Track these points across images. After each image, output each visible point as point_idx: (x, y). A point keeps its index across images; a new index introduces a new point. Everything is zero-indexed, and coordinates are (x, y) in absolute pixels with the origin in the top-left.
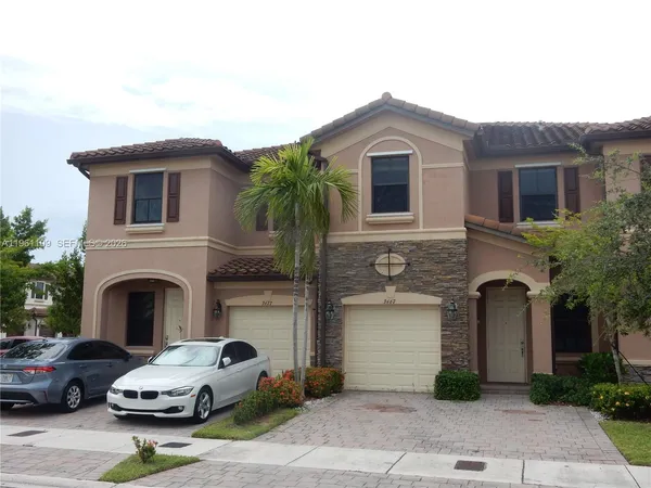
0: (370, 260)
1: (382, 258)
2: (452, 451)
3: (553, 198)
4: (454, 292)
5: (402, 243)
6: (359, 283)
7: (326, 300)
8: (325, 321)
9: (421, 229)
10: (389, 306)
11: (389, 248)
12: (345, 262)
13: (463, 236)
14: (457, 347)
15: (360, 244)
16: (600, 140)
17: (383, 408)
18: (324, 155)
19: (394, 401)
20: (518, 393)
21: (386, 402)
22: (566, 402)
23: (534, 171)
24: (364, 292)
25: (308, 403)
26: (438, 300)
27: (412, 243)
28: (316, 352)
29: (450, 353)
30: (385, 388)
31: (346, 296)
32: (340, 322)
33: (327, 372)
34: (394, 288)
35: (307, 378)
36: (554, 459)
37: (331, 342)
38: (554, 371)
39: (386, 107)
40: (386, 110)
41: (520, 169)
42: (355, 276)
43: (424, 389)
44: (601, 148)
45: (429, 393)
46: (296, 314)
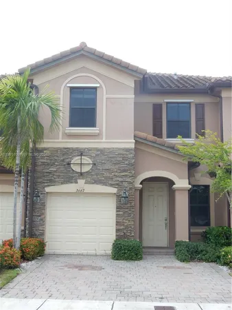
0: (67, 160)
1: (76, 160)
2: (145, 299)
3: (188, 123)
4: (126, 184)
5: (89, 149)
6: (59, 176)
7: (33, 189)
8: (33, 203)
9: (104, 140)
10: (80, 193)
11: (81, 153)
12: (49, 161)
13: (133, 146)
14: (127, 223)
15: (60, 149)
16: (220, 87)
17: (81, 268)
18: (35, 83)
19: (86, 262)
20: (167, 254)
21: (80, 262)
22: (201, 260)
23: (177, 105)
24: (62, 184)
25: (23, 264)
26: (114, 190)
27: (97, 150)
28: (25, 226)
29: (122, 227)
30: (76, 252)
31: (49, 186)
32: (44, 205)
33: (34, 241)
34: (83, 181)
35: (21, 246)
36: (217, 301)
37: (37, 219)
38: (189, 239)
39: (82, 52)
40: (82, 54)
41: (167, 103)
42: (55, 172)
43: (103, 252)
44: (220, 92)
45: (106, 255)
46: (16, 199)
